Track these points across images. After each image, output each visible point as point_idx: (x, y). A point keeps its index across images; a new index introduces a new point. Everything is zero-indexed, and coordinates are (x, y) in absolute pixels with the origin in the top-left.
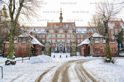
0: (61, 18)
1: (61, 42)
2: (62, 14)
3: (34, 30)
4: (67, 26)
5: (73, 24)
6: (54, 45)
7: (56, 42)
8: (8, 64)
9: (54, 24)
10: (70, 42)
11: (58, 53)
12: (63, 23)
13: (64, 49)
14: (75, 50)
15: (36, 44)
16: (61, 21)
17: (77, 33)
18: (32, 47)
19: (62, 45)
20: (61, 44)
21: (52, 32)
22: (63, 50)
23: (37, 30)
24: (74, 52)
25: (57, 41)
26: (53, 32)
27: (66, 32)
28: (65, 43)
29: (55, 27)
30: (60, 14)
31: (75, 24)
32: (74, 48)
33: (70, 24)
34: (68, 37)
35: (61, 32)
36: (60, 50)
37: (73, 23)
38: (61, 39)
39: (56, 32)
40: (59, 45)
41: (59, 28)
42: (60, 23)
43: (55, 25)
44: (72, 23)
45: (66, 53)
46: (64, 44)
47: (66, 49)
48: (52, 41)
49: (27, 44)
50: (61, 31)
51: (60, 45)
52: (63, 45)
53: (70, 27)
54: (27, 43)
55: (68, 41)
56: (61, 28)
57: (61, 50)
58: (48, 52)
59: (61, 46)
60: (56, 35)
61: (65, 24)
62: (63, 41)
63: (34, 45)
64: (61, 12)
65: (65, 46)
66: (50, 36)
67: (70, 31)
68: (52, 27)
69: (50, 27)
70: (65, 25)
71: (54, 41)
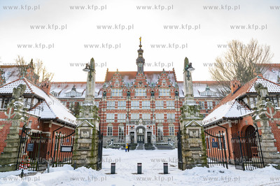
0: (141, 61)
1: (141, 121)
2: (142, 51)
3: (74, 89)
4: (155, 80)
5: (171, 75)
6: (123, 128)
7: (128, 120)
9: (123, 75)
10: (163, 121)
12: (144, 73)
13: (149, 138)
14: (200, 141)
15: (49, 120)
16: (141, 69)
17: (181, 95)
18: (25, 130)
19: (144, 129)
20: (139, 125)
21: (118, 95)
22: (146, 141)
23: (80, 90)
24: (197, 148)
25: (129, 118)
26: (121, 95)
27: (153, 94)
28: (151, 123)
29: (126, 81)
30: (138, 51)
31: (175, 75)
32: (194, 131)
33: (162, 74)
34: (159, 108)
35: (142, 95)
36: (138, 142)
37: (171, 72)
38: (140, 111)
39: (128, 95)
40: (136, 127)
41: (136, 83)
42: (137, 73)
43: (126, 77)
44: (168, 72)
45: (153, 149)
46: (149, 125)
47: (154, 140)
48: (116, 118)
49: (6, 117)
50: (141, 92)
51: (138, 128)
52: (146, 127)
53: (164, 81)
54: (7, 111)
55: (160, 117)
56: (141, 83)
57: (141, 142)
58: (87, 149)
59: (141, 131)
60: (128, 102)
61: (150, 74)
62: (147, 116)
63: (44, 123)
64: (140, 46)
65: (152, 130)
66: (113, 104)
67: (165, 92)
68: (117, 81)
69: (113, 84)
70: (151, 79)
71: (122, 117)
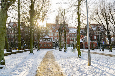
17: (69, 32)
21: (51, 32)
30: (56, 17)
31: (68, 25)
41: (56, 28)
60: (54, 34)
69: (49, 28)
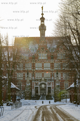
1: (43, 79)
2: (44, 19)
7: (33, 78)
8: (9, 105)
11: (38, 99)
12: (46, 38)
13: (49, 91)
19: (45, 84)
20: (42, 82)
25: (34, 76)
26: (27, 58)
27: (52, 58)
28: (51, 80)
34: (57, 69)
35: (44, 58)
38: (43, 71)
40: (39, 83)
42: (40, 38)
43: (31, 42)
46: (49, 82)
50: (43, 56)
51: (41, 84)
52: (47, 83)
56: (43, 49)
57: (43, 95)
59: (43, 86)
60: (33, 64)
64: (42, 14)
65: (51, 86)
